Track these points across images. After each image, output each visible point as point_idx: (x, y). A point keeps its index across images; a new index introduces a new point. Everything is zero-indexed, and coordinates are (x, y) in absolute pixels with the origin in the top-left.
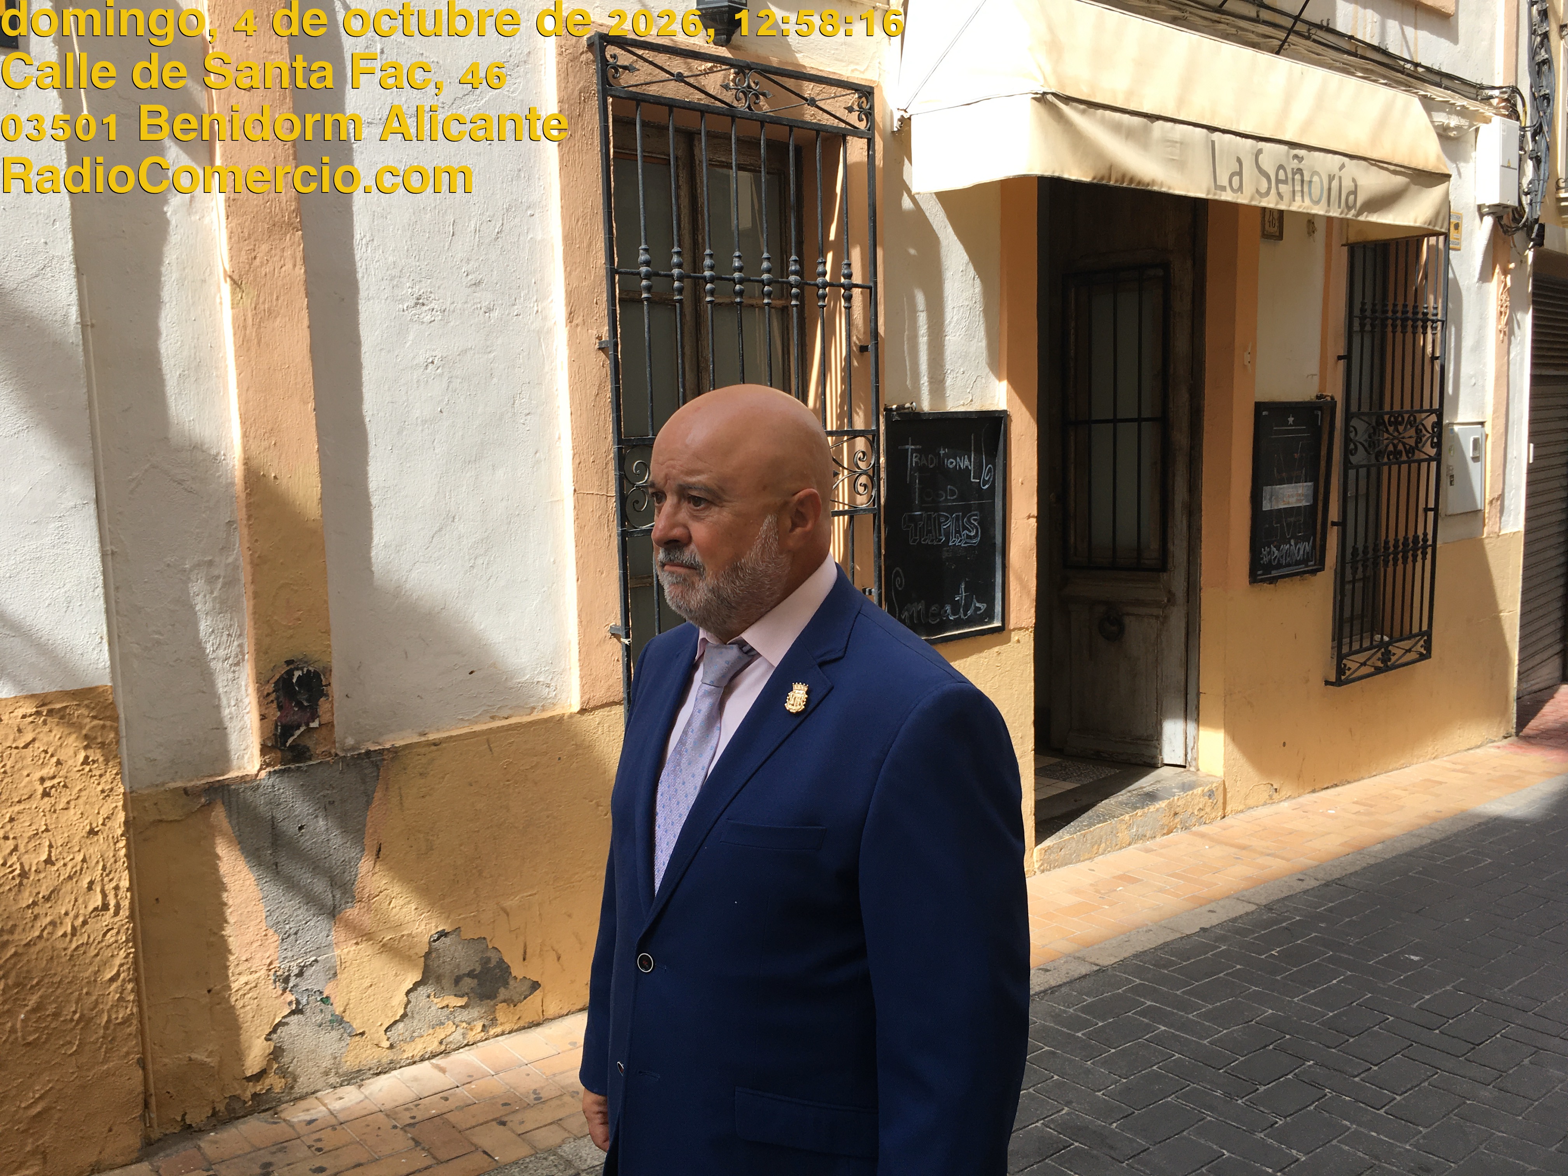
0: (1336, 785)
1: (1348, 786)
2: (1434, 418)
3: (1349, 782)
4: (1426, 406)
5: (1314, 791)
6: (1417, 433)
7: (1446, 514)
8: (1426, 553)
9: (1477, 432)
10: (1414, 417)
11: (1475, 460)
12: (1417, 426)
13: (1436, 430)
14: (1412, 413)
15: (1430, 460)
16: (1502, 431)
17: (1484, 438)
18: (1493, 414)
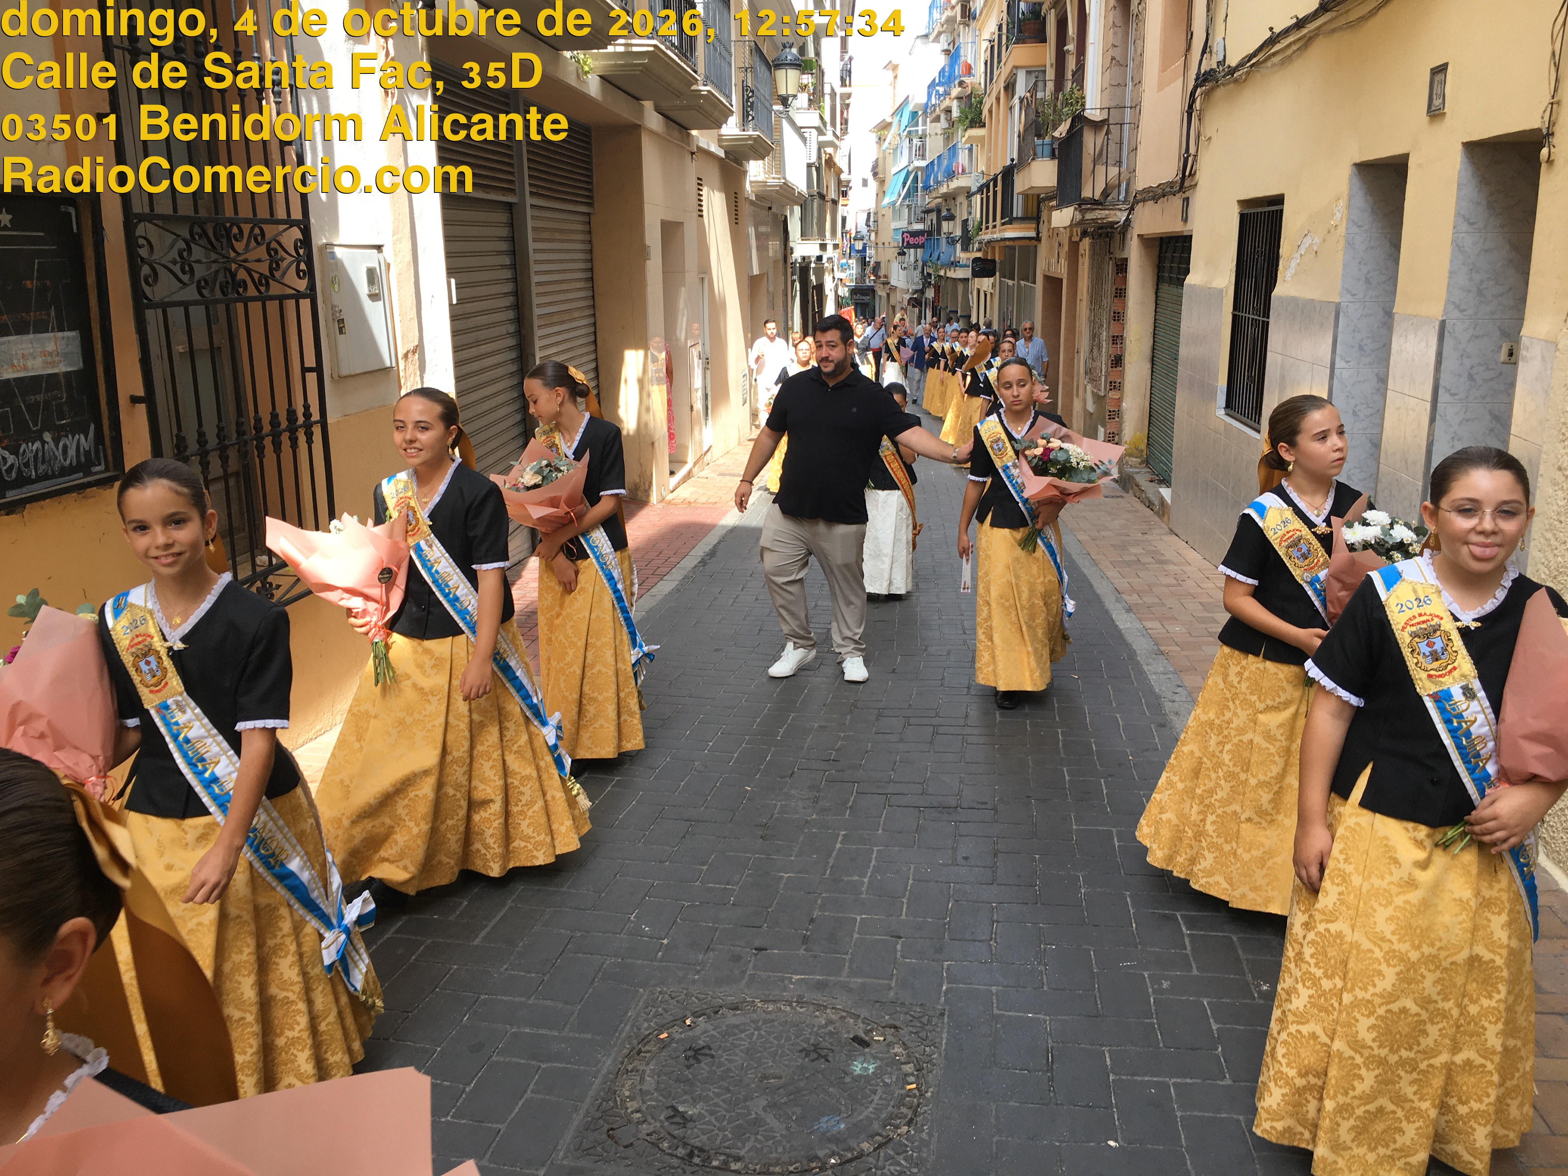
2: (296, 233)
4: (281, 214)
6: (269, 255)
7: (335, 376)
8: (312, 434)
9: (371, 259)
10: (261, 230)
11: (374, 297)
12: (268, 245)
13: (301, 252)
14: (256, 222)
15: (298, 296)
16: (409, 257)
17: (383, 267)
18: (394, 235)
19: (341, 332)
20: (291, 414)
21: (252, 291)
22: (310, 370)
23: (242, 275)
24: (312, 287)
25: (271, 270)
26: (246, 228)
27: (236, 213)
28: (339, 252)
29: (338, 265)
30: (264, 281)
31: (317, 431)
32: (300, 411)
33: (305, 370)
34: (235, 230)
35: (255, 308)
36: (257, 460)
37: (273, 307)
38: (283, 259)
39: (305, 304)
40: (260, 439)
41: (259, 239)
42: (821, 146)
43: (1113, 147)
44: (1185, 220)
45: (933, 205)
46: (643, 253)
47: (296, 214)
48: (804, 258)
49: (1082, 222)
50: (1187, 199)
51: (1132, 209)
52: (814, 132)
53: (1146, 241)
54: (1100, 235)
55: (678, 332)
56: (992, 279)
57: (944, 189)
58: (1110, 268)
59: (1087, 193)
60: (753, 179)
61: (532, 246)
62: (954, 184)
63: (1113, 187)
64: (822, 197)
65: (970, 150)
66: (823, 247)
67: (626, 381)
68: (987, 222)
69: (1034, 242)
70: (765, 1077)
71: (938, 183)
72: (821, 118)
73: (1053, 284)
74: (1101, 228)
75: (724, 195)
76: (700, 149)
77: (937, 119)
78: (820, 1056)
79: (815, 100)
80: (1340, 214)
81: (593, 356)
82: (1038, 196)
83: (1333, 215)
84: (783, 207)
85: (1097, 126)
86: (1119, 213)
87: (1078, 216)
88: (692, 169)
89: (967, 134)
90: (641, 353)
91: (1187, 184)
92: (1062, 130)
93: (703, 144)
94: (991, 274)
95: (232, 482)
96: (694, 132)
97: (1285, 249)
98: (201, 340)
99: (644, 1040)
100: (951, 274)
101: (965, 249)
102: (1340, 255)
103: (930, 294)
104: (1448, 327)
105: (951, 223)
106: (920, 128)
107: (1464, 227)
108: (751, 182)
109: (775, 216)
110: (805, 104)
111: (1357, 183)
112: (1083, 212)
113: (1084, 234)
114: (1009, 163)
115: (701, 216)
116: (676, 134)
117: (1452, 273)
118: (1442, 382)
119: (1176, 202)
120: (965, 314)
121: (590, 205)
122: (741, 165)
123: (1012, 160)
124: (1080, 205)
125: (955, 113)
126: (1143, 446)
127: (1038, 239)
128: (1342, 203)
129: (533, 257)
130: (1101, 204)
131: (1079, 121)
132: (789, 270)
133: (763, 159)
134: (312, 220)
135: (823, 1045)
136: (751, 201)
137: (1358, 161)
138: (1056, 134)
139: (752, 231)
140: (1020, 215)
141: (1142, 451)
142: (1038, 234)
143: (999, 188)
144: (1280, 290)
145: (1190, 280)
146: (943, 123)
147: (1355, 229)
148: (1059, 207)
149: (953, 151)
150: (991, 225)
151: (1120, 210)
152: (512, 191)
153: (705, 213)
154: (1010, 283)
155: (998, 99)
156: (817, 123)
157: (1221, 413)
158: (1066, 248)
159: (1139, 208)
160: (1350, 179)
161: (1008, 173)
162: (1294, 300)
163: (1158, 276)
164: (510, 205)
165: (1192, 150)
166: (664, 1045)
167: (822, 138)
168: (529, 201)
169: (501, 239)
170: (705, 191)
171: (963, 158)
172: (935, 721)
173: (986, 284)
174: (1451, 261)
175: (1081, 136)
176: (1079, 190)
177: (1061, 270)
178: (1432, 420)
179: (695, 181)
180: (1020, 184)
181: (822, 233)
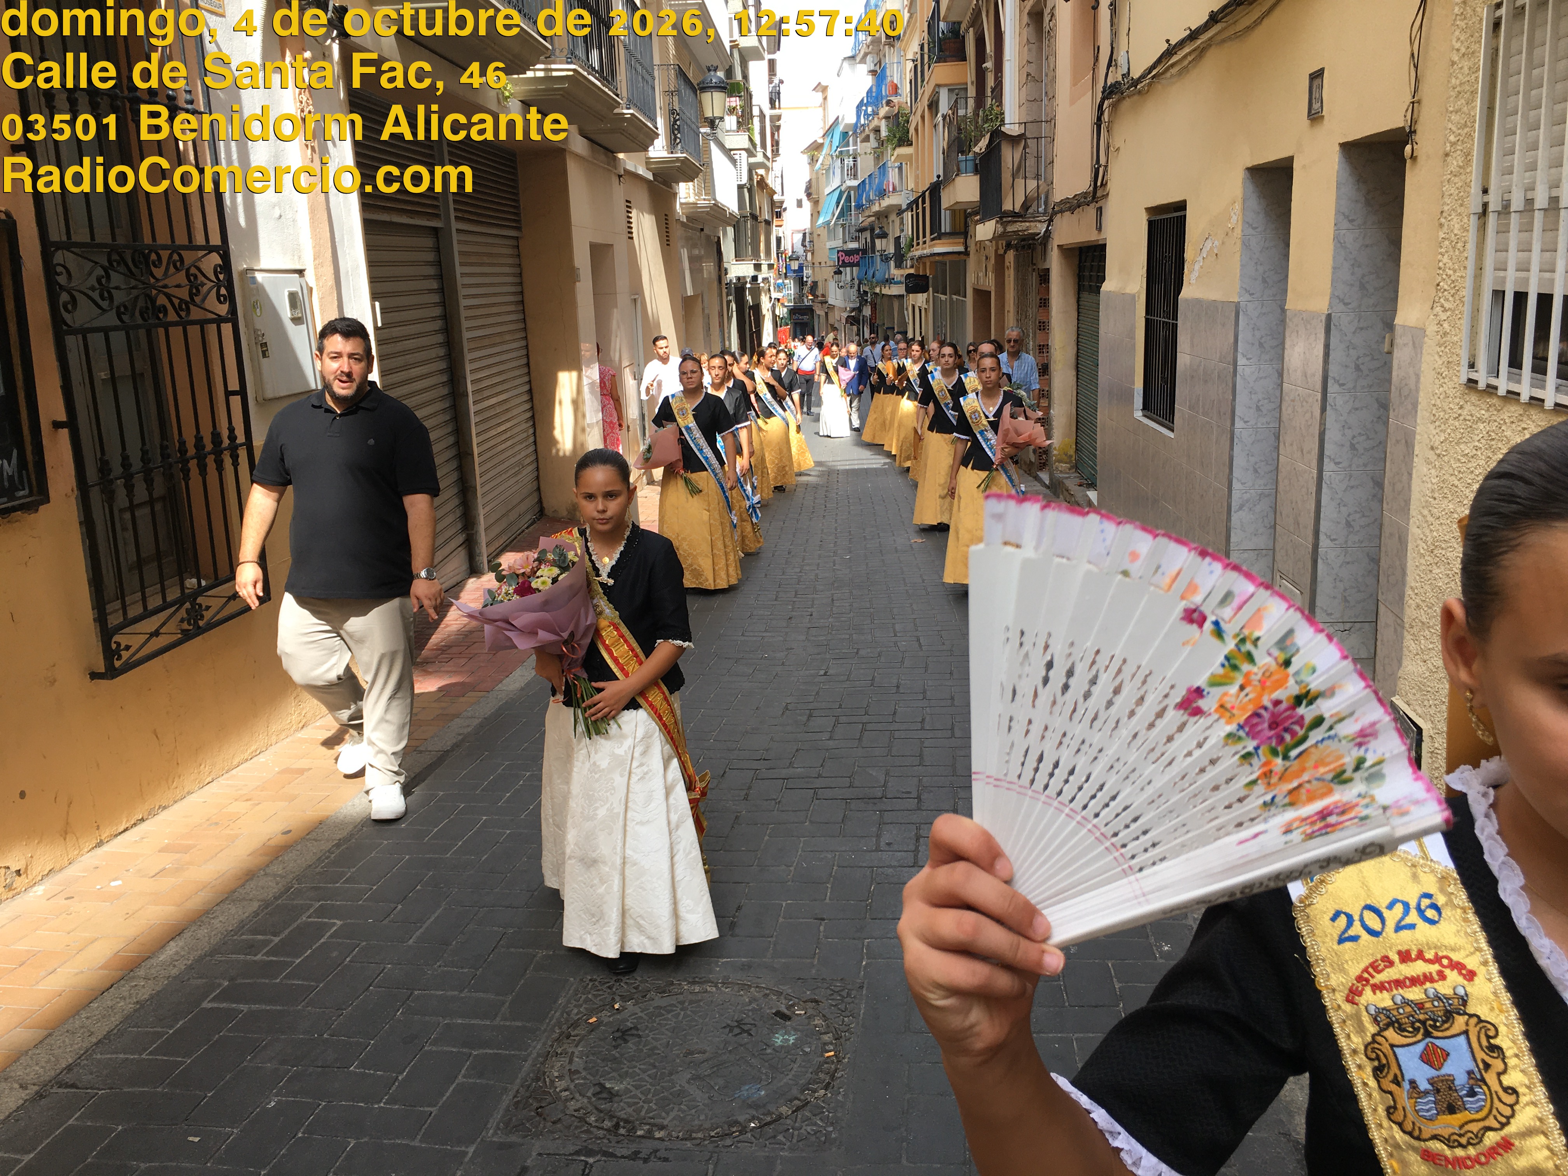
0: (142, 820)
1: (163, 815)
2: (215, 259)
3: (165, 808)
4: (200, 240)
5: (100, 844)
6: (189, 281)
7: (260, 399)
8: (238, 456)
9: (293, 284)
10: (180, 255)
11: (297, 321)
12: (188, 270)
13: (221, 277)
14: (175, 249)
15: (219, 320)
16: (331, 282)
17: (305, 291)
18: (315, 259)
19: (264, 354)
20: (216, 437)
21: (172, 316)
22: (234, 393)
23: (162, 300)
24: (233, 310)
25: (191, 295)
26: (165, 254)
27: (154, 238)
28: (259, 277)
29: (260, 289)
30: (184, 306)
31: (243, 453)
32: (225, 433)
33: (228, 394)
34: (153, 257)
35: (176, 332)
36: (183, 483)
37: (194, 331)
38: (203, 285)
39: (227, 328)
40: (185, 462)
41: (178, 265)
42: (751, 168)
43: (1031, 162)
44: (1099, 229)
45: (866, 224)
46: (573, 275)
47: (215, 240)
48: (739, 278)
49: (1004, 234)
50: (1101, 208)
51: (1051, 220)
52: (744, 154)
53: (1066, 251)
54: (1023, 247)
55: (612, 353)
56: (925, 295)
57: (876, 208)
58: (1034, 279)
59: (1007, 206)
60: (683, 201)
61: (459, 270)
62: (886, 202)
63: (1033, 200)
64: (754, 217)
65: (900, 168)
66: (758, 267)
67: (560, 403)
68: (918, 238)
69: (963, 257)
70: (691, 1053)
71: (870, 201)
72: (751, 140)
73: (982, 296)
74: (1023, 240)
75: (654, 217)
76: (628, 172)
77: (867, 139)
78: (744, 1031)
79: (744, 123)
80: (1235, 218)
81: (526, 379)
82: (965, 211)
83: (1230, 218)
84: (716, 228)
85: (1015, 140)
86: (1039, 225)
87: (1000, 229)
88: (619, 191)
89: (896, 154)
90: (574, 374)
91: (1099, 194)
92: (982, 146)
93: (630, 167)
94: (924, 290)
95: (158, 507)
96: (621, 156)
97: (1188, 255)
98: (122, 366)
99: (575, 1025)
100: (886, 291)
101: (899, 266)
102: (1237, 257)
103: (867, 311)
104: (1334, 320)
105: (884, 241)
106: (851, 148)
107: (1346, 224)
108: (681, 204)
109: (708, 237)
110: (734, 126)
111: (1251, 187)
112: (1004, 224)
113: (1009, 246)
114: (935, 179)
115: (632, 238)
116: (603, 157)
117: (1335, 269)
118: (1330, 374)
119: (1091, 211)
120: (902, 330)
121: (518, 229)
122: (671, 187)
123: (938, 176)
124: (1001, 218)
125: (884, 133)
126: (1072, 452)
127: (966, 253)
128: (1238, 207)
129: (460, 280)
130: (1021, 216)
131: (998, 136)
132: (724, 291)
133: (692, 180)
134: (232, 246)
135: (746, 1021)
136: (682, 222)
137: (1250, 165)
138: (977, 149)
139: (685, 254)
140: (948, 230)
141: (1071, 456)
142: (966, 248)
143: (927, 205)
144: (1186, 293)
145: (1106, 287)
146: (873, 143)
147: (1251, 231)
148: (982, 221)
149: (883, 169)
150: (921, 241)
151: (1040, 221)
152: (437, 216)
153: (635, 235)
154: (943, 297)
155: (923, 117)
156: (746, 144)
157: (1138, 414)
158: (993, 261)
159: (1057, 219)
160: (1244, 183)
161: (935, 190)
162: (1198, 302)
163: (1079, 286)
164: (435, 231)
165: (1103, 161)
166: (593, 1028)
167: (752, 160)
168: (455, 225)
169: (427, 263)
170: (634, 214)
171: (893, 176)
172: (865, 719)
173: (920, 299)
174: (1334, 257)
175: (1000, 151)
176: (1000, 204)
177: (989, 283)
178: (1323, 410)
179: (623, 204)
180: (947, 199)
181: (756, 254)
